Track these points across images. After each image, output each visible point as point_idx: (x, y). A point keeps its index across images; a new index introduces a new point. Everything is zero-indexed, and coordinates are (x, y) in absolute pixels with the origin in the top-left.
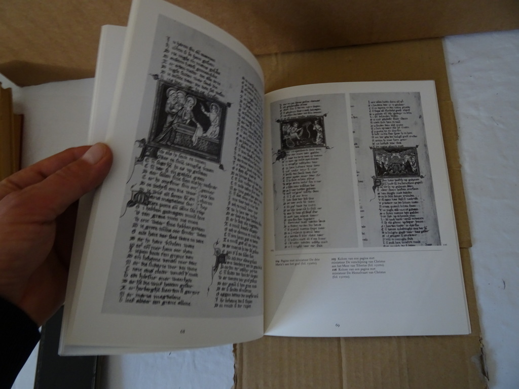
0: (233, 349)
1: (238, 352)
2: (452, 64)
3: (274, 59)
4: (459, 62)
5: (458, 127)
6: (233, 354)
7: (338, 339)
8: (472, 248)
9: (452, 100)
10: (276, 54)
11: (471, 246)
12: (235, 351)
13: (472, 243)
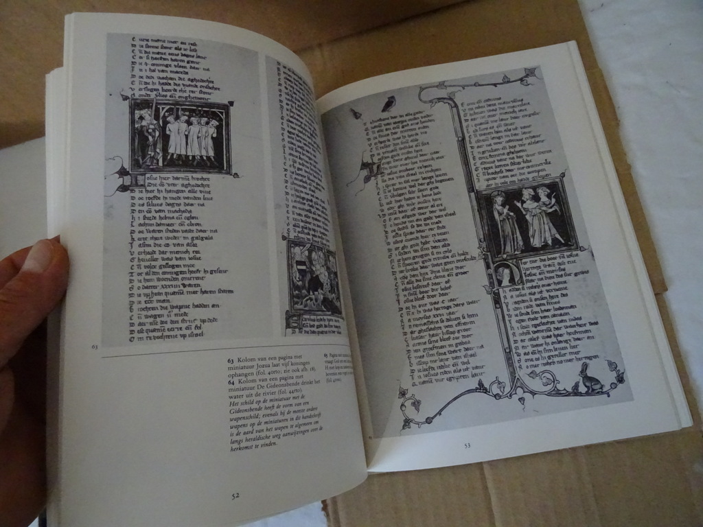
0: (322, 506)
1: (330, 508)
2: (592, 11)
3: (317, 53)
4: (602, 5)
5: (616, 106)
6: (323, 513)
7: (480, 465)
8: (667, 292)
9: (600, 67)
10: (320, 45)
11: (667, 290)
12: (325, 508)
13: (667, 284)
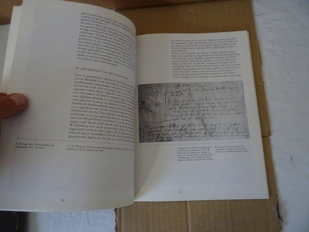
1: (118, 211)
2: (258, 16)
4: (262, 14)
5: (262, 56)
7: (186, 202)
11: (271, 135)
13: (271, 133)
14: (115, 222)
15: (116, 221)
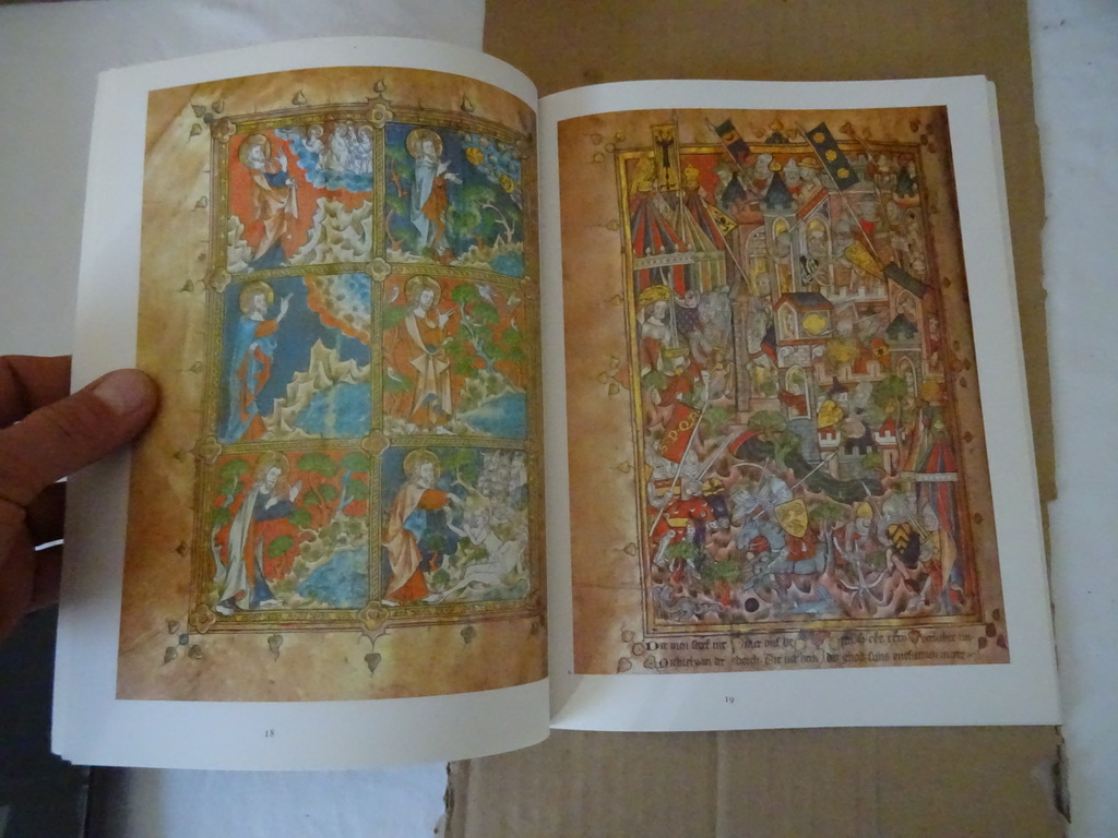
2: (1045, 28)
4: (1062, 23)
5: (1046, 192)
8: (1056, 502)
9: (1038, 123)
11: (1055, 497)
13: (1058, 489)
14: (446, 776)
15: (449, 770)
